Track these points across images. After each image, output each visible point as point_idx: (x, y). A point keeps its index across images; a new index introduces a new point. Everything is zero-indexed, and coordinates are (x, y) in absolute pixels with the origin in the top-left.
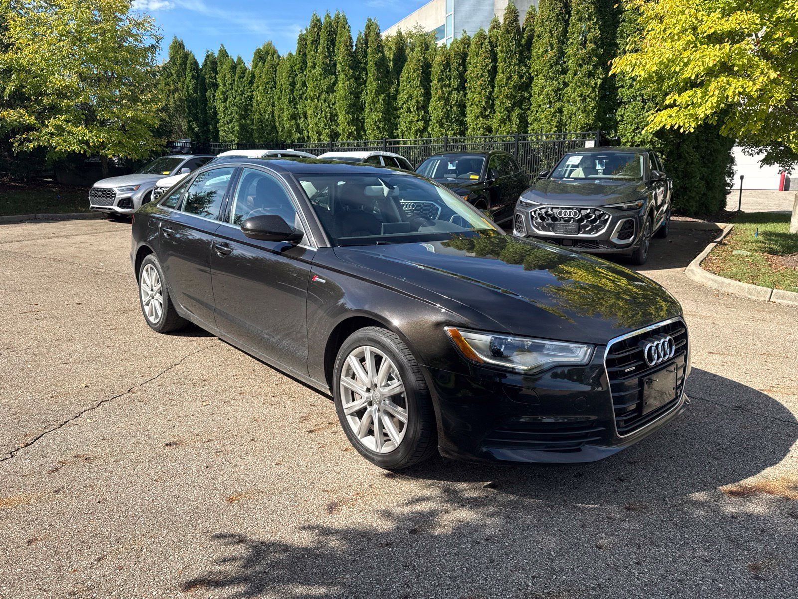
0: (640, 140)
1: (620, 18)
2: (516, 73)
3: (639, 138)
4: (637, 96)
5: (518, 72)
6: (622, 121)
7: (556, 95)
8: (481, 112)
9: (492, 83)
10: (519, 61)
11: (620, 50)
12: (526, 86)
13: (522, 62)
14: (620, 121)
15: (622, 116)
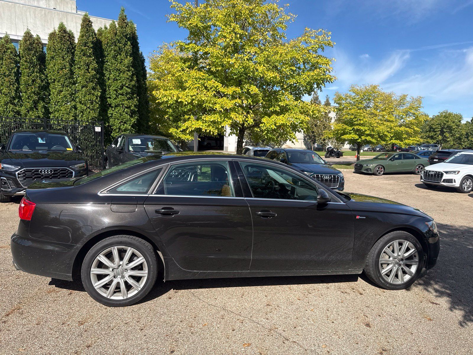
0: (124, 128)
1: (105, 60)
2: (38, 78)
3: (123, 127)
4: (120, 104)
5: (40, 78)
6: (111, 117)
7: (71, 97)
8: (10, 100)
9: (18, 81)
10: (39, 70)
11: (106, 77)
12: (46, 87)
13: (41, 71)
14: (110, 117)
15: (112, 114)
